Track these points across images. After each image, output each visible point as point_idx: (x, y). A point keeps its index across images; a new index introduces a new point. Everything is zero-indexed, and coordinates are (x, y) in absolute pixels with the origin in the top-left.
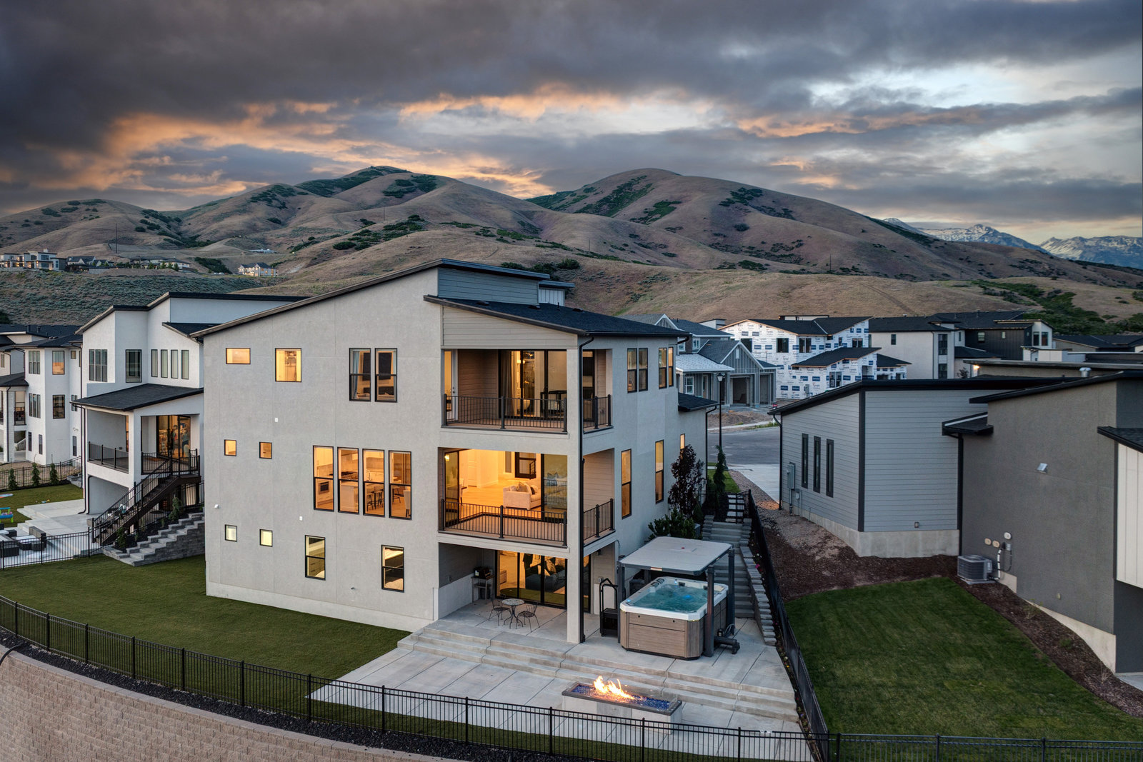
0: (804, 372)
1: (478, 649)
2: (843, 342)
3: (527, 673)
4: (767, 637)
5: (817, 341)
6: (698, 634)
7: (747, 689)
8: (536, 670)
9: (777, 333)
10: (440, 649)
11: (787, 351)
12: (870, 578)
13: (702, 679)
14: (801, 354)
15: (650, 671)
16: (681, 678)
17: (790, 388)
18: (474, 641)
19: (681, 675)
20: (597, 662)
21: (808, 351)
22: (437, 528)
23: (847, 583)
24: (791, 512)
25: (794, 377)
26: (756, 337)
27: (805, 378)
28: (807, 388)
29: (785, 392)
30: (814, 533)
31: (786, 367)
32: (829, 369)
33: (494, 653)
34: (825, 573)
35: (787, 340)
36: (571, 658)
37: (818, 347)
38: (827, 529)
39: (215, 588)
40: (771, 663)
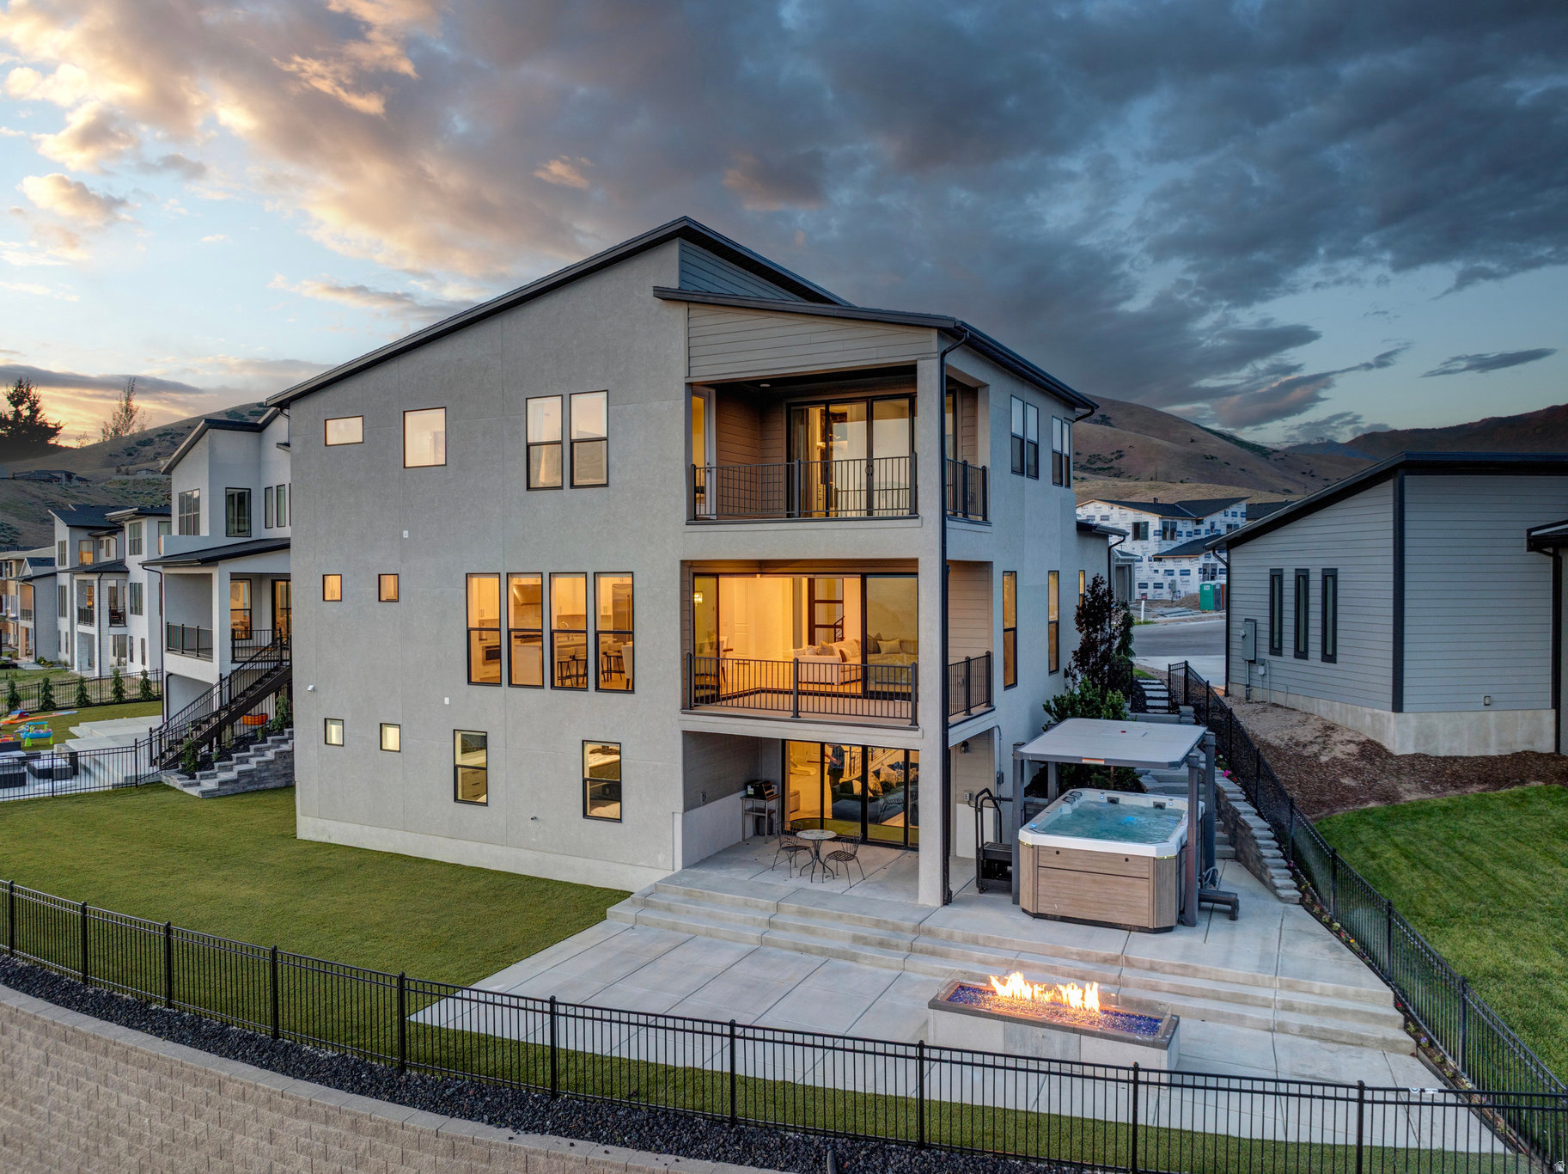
0: (1169, 564)
1: (754, 920)
2: (1216, 528)
4: (1282, 888)
5: (1184, 526)
7: (1290, 987)
8: (866, 957)
9: (1132, 515)
10: (683, 921)
11: (1146, 538)
12: (1426, 788)
14: (1164, 542)
15: (1088, 954)
16: (1152, 968)
17: (1151, 585)
18: (746, 904)
19: (1152, 962)
21: (1172, 538)
22: (679, 706)
23: (1389, 797)
24: (1248, 698)
25: (1156, 571)
27: (1170, 572)
28: (1172, 585)
29: (1144, 591)
30: (1303, 723)
31: (1145, 559)
32: (1202, 560)
33: (784, 927)
34: (1346, 781)
35: (1146, 524)
37: (1184, 534)
38: (1324, 716)
39: (309, 827)
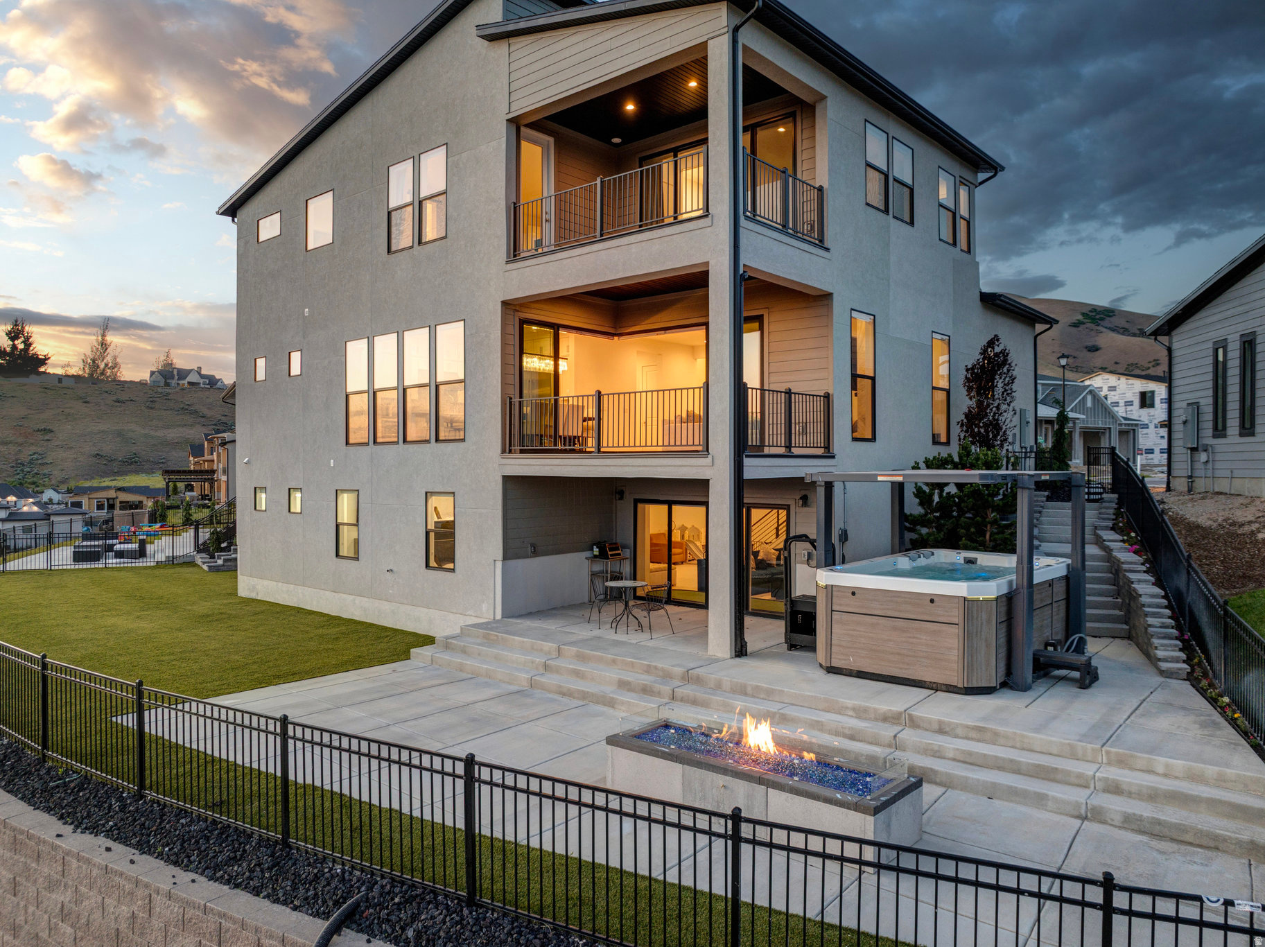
1: (533, 662)
3: (605, 709)
4: (1165, 660)
6: (991, 634)
7: (1122, 762)
11: (1152, 406)
13: (996, 734)
15: (866, 710)
16: (942, 730)
19: (940, 722)
20: (749, 690)
22: (499, 450)
24: (1192, 489)
30: (1245, 506)
31: (1152, 426)
33: (557, 670)
35: (1153, 392)
36: (698, 681)
39: (243, 585)
40: (1183, 708)
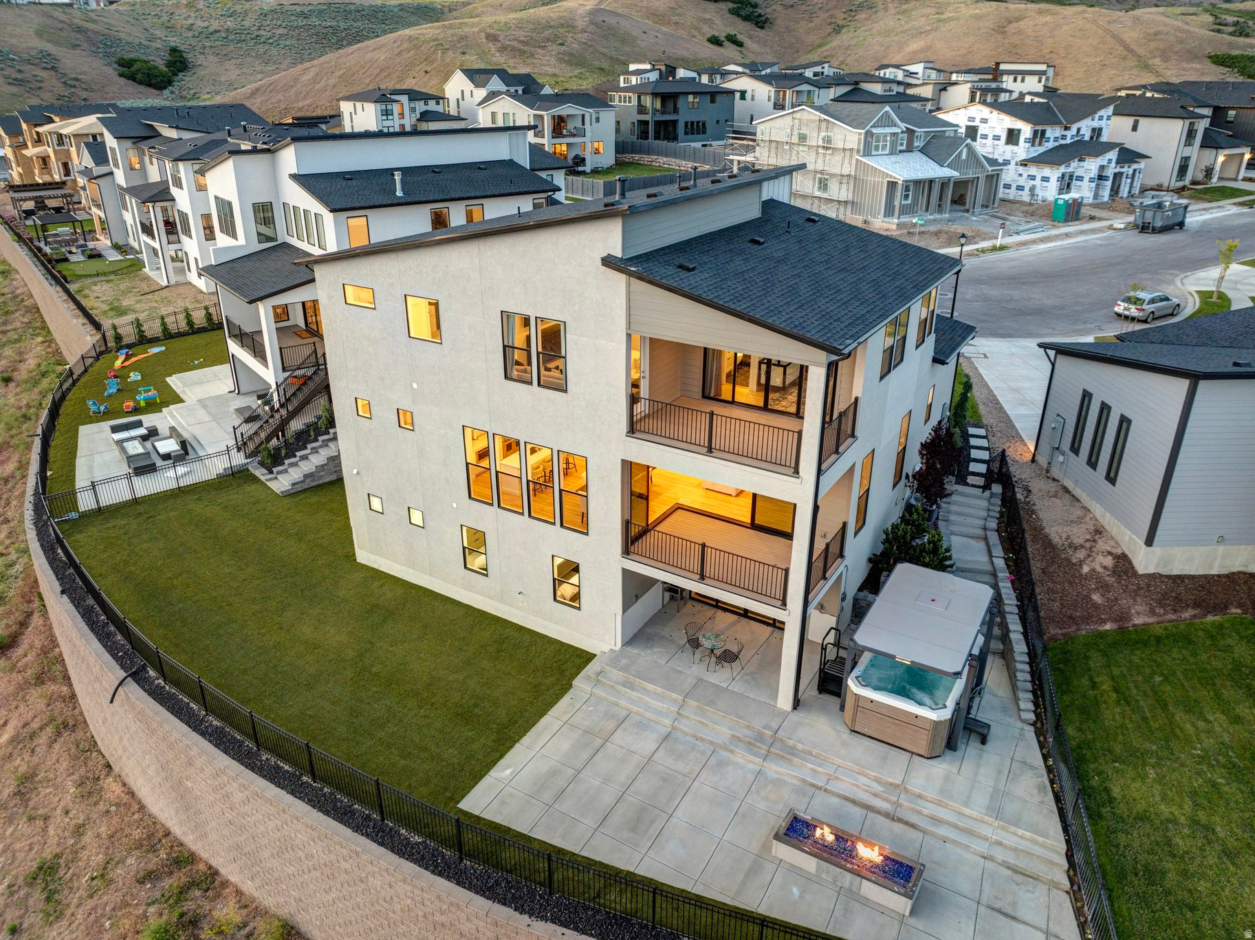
0: (1033, 170)
1: (669, 710)
2: (1081, 133)
4: (1024, 711)
5: (1053, 132)
6: (944, 733)
9: (1009, 122)
10: (622, 702)
11: (1017, 144)
12: (1152, 612)
14: (1032, 149)
17: (1014, 187)
21: (1040, 144)
22: (620, 552)
23: (1122, 618)
24: (1047, 472)
25: (1021, 175)
26: (984, 125)
27: (1033, 178)
28: (1032, 189)
29: (1007, 191)
30: (1080, 520)
31: (1013, 163)
32: (1062, 169)
33: (687, 719)
34: (1096, 597)
35: (1019, 131)
37: (1052, 140)
38: (1098, 517)
40: (1032, 768)
